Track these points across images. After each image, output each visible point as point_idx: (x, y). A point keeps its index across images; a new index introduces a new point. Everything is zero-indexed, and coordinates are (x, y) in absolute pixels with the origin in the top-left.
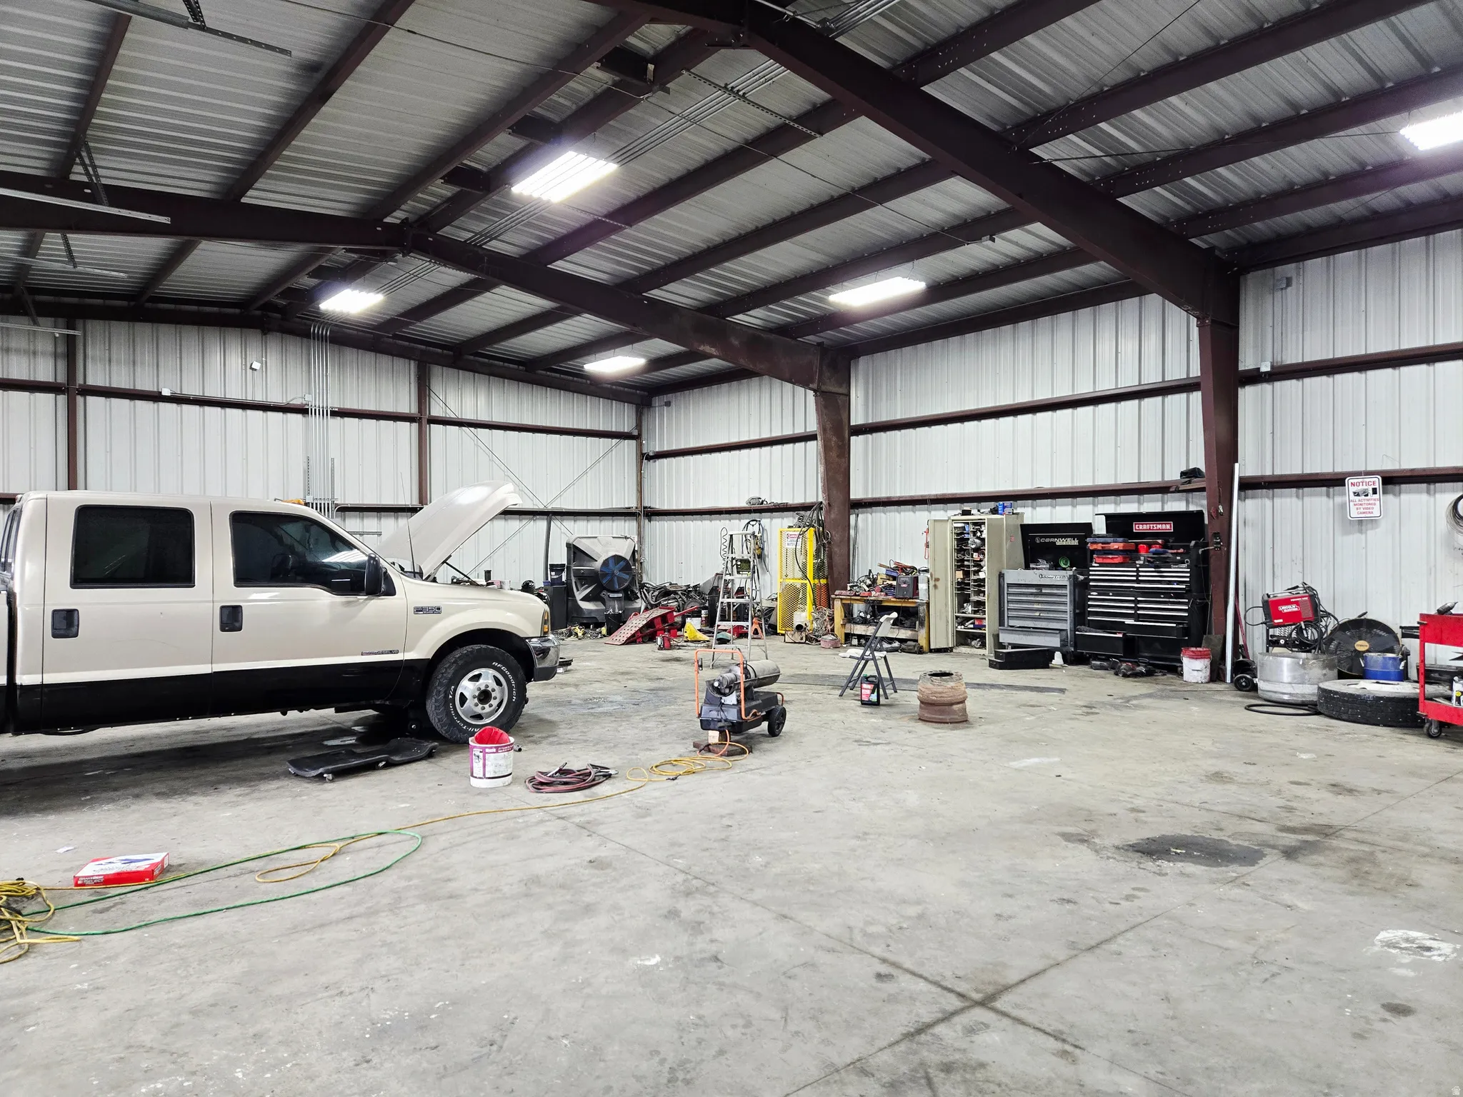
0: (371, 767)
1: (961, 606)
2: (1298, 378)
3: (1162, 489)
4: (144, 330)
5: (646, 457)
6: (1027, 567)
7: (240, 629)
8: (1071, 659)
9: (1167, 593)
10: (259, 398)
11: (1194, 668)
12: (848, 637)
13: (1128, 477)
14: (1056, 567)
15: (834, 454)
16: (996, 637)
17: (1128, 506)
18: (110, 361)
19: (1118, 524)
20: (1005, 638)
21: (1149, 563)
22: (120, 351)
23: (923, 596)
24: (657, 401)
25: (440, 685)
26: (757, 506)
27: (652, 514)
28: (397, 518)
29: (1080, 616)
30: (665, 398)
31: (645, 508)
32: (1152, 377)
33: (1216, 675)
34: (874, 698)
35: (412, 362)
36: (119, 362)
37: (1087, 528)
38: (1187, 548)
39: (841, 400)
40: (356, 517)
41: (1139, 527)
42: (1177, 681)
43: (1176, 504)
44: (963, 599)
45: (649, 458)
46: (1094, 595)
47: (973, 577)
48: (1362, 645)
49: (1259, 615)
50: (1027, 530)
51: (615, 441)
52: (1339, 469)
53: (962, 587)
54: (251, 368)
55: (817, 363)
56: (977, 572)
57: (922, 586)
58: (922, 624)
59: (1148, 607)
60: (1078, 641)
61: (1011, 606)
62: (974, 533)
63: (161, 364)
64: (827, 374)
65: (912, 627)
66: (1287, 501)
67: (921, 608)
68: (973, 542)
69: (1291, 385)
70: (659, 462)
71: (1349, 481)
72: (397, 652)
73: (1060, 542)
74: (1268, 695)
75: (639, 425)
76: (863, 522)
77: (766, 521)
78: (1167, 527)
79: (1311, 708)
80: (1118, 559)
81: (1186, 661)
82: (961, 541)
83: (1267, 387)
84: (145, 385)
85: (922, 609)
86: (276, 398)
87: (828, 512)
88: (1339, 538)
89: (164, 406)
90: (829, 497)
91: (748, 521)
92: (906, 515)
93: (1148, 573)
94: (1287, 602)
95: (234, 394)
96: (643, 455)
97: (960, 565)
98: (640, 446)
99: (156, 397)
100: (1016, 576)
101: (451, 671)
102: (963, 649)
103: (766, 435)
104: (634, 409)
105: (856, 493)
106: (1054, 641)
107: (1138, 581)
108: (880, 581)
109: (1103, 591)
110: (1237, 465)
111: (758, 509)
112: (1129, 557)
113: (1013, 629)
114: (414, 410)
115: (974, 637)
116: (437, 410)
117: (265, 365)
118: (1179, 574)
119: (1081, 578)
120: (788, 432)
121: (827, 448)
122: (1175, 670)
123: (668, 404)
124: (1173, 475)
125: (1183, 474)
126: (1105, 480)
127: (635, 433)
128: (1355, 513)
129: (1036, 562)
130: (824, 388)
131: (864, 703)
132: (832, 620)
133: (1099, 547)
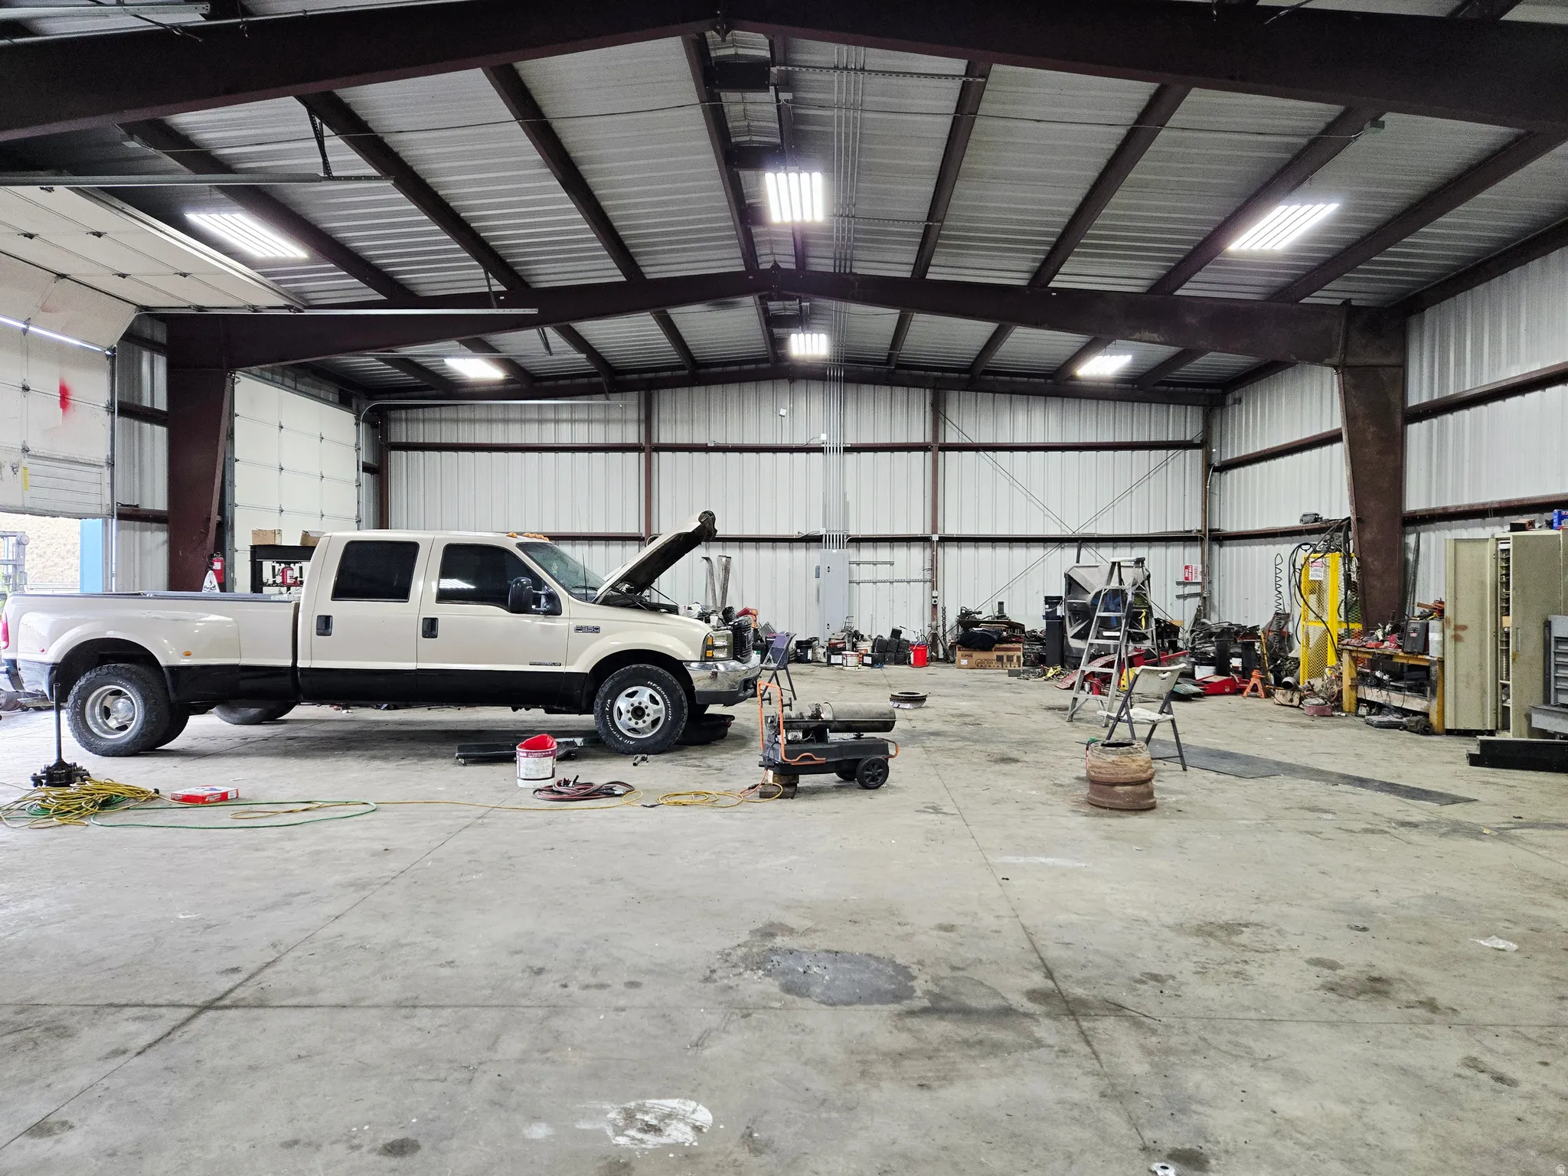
5: (1212, 470)
7: (435, 637)
10: (788, 443)
12: (1359, 704)
20: (1539, 721)
23: (1434, 652)
26: (1310, 526)
27: (1220, 538)
28: (909, 548)
30: (1237, 394)
31: (1210, 531)
35: (928, 390)
36: (682, 422)
39: (1387, 373)
40: (868, 547)
45: (1218, 469)
54: (779, 415)
55: (1338, 329)
57: (1434, 637)
58: (1433, 692)
64: (1357, 343)
72: (560, 665)
75: (1206, 431)
76: (1425, 544)
85: (1434, 669)
86: (798, 440)
89: (711, 456)
90: (1359, 510)
91: (1298, 544)
95: (766, 440)
96: (1209, 466)
98: (1207, 456)
99: (706, 448)
104: (1201, 412)
111: (1311, 529)
114: (929, 439)
116: (952, 437)
117: (792, 411)
123: (1239, 401)
127: (1203, 440)
130: (1351, 361)
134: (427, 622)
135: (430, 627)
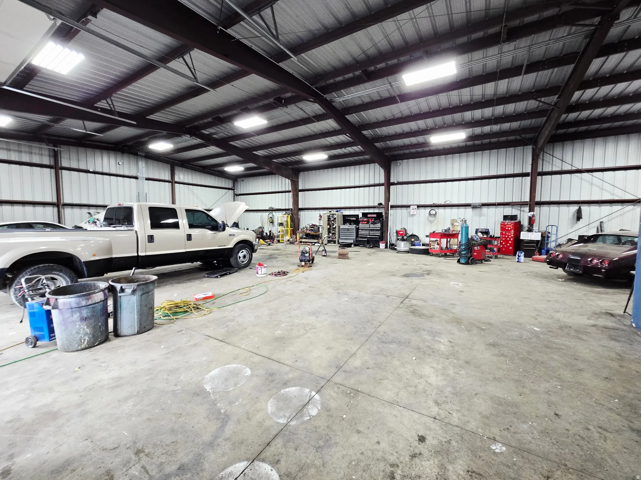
0: (226, 274)
1: (329, 234)
2: (401, 185)
3: (374, 207)
4: (81, 150)
5: (236, 195)
6: (344, 225)
7: (191, 240)
8: (355, 245)
9: (376, 230)
10: (121, 173)
11: (382, 246)
12: (301, 242)
13: (366, 205)
14: (351, 224)
15: (295, 196)
16: (338, 241)
17: (366, 211)
18: (70, 159)
19: (365, 215)
20: (340, 241)
21: (372, 223)
22: (74, 156)
23: (321, 232)
24: (239, 179)
25: (235, 254)
29: (357, 236)
30: (242, 179)
32: (372, 183)
33: (386, 247)
34: (325, 254)
35: (169, 165)
36: (73, 160)
37: (358, 215)
38: (380, 220)
39: (296, 183)
41: (369, 216)
42: (379, 248)
43: (377, 211)
44: (329, 232)
45: (237, 195)
46: (360, 231)
47: (332, 227)
48: (413, 240)
49: (395, 234)
50: (344, 216)
51: (227, 190)
52: (409, 204)
53: (329, 229)
54: (118, 164)
55: (291, 173)
56: (333, 226)
57: (321, 229)
58: (320, 238)
59: (371, 233)
60: (357, 241)
61: (342, 234)
62: (332, 217)
63: (88, 161)
64: (293, 176)
65: (318, 239)
66: (399, 210)
67: (320, 235)
68: (332, 219)
69: (400, 186)
70: (240, 196)
71: (411, 207)
72: (226, 246)
73: (352, 219)
74: (399, 250)
75: (234, 186)
76: (302, 213)
77: (274, 213)
78: (375, 216)
79: (408, 252)
80: (366, 223)
81: (380, 244)
82: (329, 219)
83: (395, 186)
84: (82, 167)
86: (127, 173)
87: (294, 211)
88: (408, 218)
89: (89, 174)
90: (294, 208)
91: (269, 213)
92: (314, 212)
93: (372, 226)
94: (401, 231)
95: (113, 171)
96: (235, 194)
97: (329, 224)
98: (234, 192)
99: (87, 172)
100: (342, 227)
101: (237, 250)
102: (329, 244)
103: (273, 191)
104: (233, 182)
105: (300, 207)
106: (352, 241)
107: (369, 227)
108: (308, 228)
109: (362, 230)
110: (390, 203)
111: (272, 210)
112: (368, 222)
113: (342, 239)
114: (170, 179)
115: (331, 241)
116: (177, 179)
117: (123, 163)
118: (378, 226)
119: (357, 227)
120: (280, 190)
121: (293, 195)
122: (378, 247)
123: (243, 181)
124: (376, 204)
125: (378, 204)
126: (361, 205)
127: (233, 188)
128: (412, 213)
129: (346, 223)
130: (293, 179)
131: (323, 256)
132: (296, 238)
133: (362, 220)
134: (188, 235)
135: (189, 237)
